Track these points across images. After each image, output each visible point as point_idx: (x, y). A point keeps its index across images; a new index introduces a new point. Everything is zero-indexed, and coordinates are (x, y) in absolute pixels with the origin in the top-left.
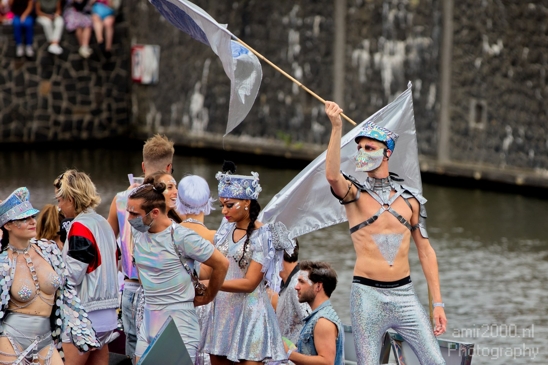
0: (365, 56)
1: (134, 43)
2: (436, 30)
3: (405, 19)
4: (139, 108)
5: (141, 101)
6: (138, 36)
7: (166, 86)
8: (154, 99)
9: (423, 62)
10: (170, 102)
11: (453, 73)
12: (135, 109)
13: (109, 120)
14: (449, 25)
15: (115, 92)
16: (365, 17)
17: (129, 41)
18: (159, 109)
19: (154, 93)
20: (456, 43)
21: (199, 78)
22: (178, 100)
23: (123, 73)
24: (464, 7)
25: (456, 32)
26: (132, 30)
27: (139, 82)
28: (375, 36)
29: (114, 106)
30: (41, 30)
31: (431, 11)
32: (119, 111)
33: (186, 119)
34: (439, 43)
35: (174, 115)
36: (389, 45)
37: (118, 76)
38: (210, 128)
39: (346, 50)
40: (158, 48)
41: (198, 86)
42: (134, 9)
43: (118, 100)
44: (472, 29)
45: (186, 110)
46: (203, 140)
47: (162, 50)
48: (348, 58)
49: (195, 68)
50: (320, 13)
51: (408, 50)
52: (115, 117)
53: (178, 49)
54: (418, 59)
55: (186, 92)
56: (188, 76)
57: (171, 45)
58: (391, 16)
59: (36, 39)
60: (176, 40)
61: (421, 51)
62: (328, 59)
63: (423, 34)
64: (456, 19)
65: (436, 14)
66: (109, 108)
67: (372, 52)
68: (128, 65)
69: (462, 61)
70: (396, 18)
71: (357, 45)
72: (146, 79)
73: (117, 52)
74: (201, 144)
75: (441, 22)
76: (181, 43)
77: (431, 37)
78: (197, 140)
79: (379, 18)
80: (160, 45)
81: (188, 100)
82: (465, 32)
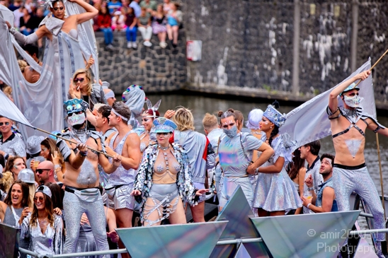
0: (310, 44)
1: (188, 39)
2: (349, 29)
3: (332, 24)
4: (192, 74)
5: (192, 70)
6: (190, 35)
7: (205, 62)
8: (199, 69)
9: (342, 46)
10: (207, 70)
11: (358, 52)
12: (189, 74)
13: (176, 80)
14: (356, 26)
15: (179, 66)
16: (310, 23)
17: (186, 38)
18: (202, 74)
19: (198, 65)
20: (360, 36)
21: (222, 58)
22: (211, 69)
23: (182, 55)
24: (364, 16)
25: (360, 30)
26: (188, 33)
27: (190, 60)
28: (316, 33)
29: (178, 72)
30: (140, 34)
31: (346, 19)
32: (181, 75)
33: (215, 79)
34: (350, 36)
35: (209, 77)
36: (323, 38)
37: (180, 57)
38: (228, 84)
39: (300, 41)
40: (200, 42)
41: (221, 61)
42: (188, 22)
43: (180, 69)
44: (368, 28)
45: (215, 74)
46: (225, 90)
47: (203, 43)
48: (301, 45)
49: (220, 52)
50: (286, 22)
51: (333, 40)
52: (179, 78)
53: (211, 42)
54: (339, 45)
55: (216, 64)
56: (216, 56)
57: (208, 40)
58: (324, 23)
59: (138, 38)
60: (210, 37)
61: (340, 40)
62: (290, 46)
63: (342, 32)
64: (360, 23)
65: (349, 21)
66: (176, 75)
67: (314, 42)
68: (185, 51)
69: (363, 46)
70: (327, 23)
71: (305, 38)
72: (195, 58)
73: (180, 45)
74: (223, 92)
75: (351, 25)
76: (213, 39)
77: (346, 33)
78: (221, 90)
79: (317, 23)
80: (201, 40)
81: (216, 69)
82: (364, 30)
